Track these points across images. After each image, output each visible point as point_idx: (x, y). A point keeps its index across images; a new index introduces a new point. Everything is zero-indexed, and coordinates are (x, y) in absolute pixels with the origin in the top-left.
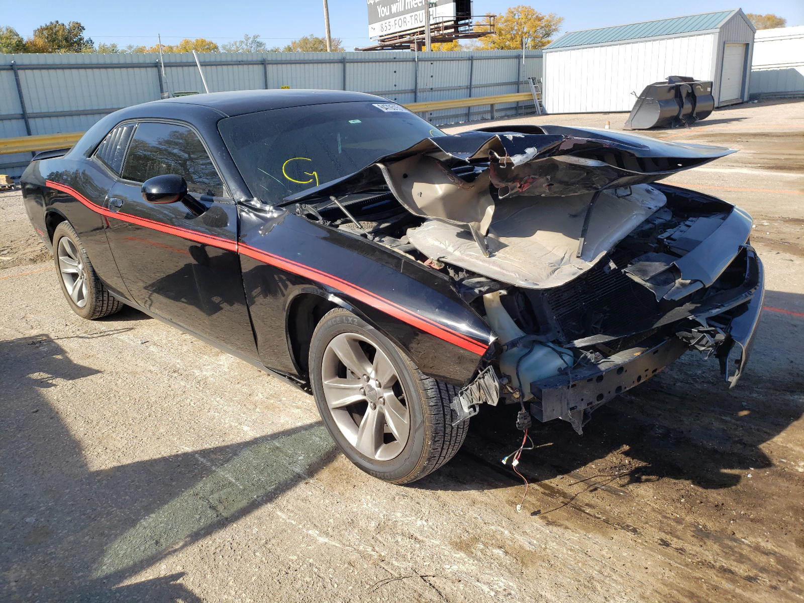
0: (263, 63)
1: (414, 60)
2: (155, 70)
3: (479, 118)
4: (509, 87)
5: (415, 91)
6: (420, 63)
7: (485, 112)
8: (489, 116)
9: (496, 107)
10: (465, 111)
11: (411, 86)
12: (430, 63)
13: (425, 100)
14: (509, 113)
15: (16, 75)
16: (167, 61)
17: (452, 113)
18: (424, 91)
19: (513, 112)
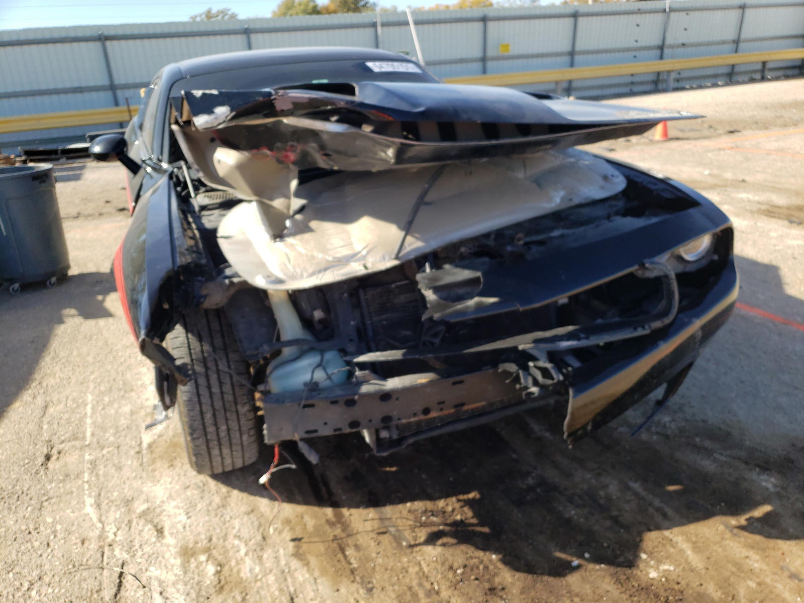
0: (484, 20)
1: (664, 11)
2: (372, 30)
3: (746, 78)
4: (794, 41)
5: (661, 48)
6: (673, 14)
7: (755, 71)
8: (758, 76)
9: (769, 65)
10: (727, 70)
11: (657, 42)
12: (685, 13)
13: (673, 57)
14: (789, 72)
15: (249, 38)
16: (385, 20)
17: (710, 72)
18: (672, 47)
19: (796, 71)
